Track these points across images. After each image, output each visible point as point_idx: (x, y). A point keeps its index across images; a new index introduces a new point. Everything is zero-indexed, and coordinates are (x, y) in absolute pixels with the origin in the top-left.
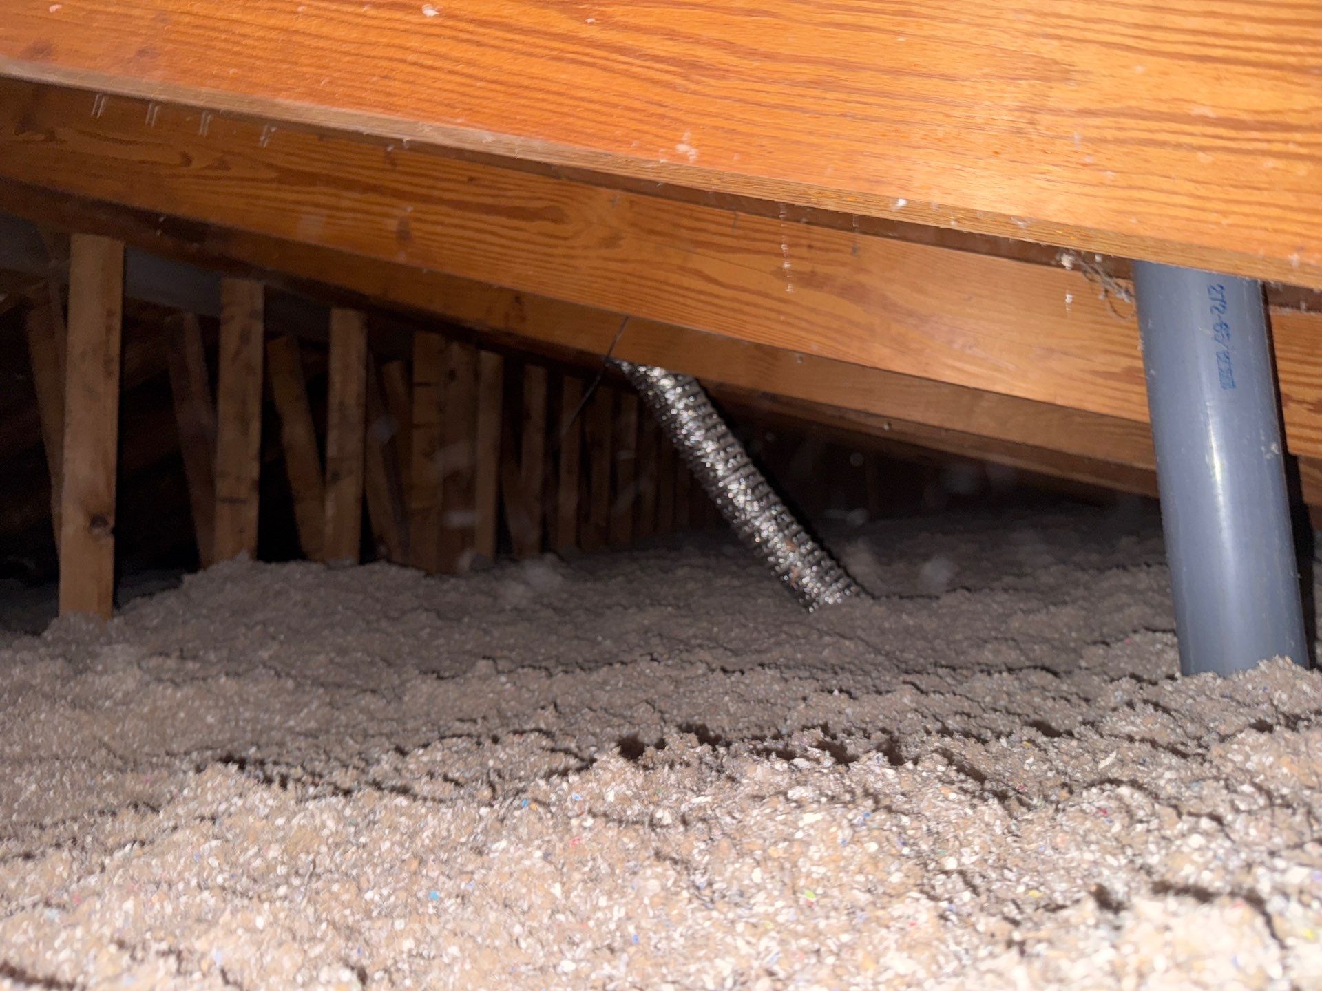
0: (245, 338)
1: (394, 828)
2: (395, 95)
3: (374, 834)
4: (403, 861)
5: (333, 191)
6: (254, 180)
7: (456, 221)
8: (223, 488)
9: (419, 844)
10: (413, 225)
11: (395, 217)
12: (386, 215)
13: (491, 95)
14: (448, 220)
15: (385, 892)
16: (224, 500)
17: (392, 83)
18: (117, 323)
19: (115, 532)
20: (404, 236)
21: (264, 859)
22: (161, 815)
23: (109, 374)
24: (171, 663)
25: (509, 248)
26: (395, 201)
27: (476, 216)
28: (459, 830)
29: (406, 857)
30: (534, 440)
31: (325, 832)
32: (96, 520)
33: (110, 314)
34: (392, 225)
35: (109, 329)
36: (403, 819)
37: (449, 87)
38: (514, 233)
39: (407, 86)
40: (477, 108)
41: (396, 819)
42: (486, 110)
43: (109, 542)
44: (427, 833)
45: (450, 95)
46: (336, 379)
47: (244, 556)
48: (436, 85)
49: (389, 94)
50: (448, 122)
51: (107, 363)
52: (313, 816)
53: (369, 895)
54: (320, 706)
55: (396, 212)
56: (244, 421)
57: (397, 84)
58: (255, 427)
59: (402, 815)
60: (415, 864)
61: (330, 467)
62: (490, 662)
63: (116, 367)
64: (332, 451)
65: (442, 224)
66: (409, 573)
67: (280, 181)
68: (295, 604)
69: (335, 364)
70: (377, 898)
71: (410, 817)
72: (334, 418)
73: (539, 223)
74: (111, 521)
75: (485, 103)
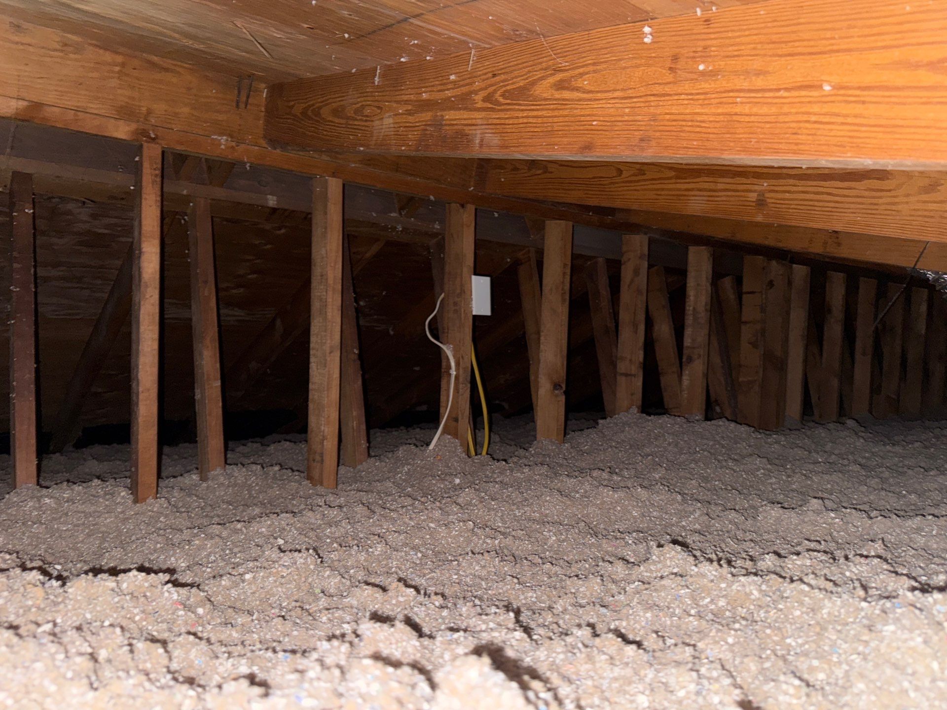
0: (636, 272)
1: (801, 603)
2: (801, 144)
3: (788, 604)
4: (810, 625)
5: (711, 179)
6: (660, 179)
7: (800, 189)
8: (622, 367)
9: (820, 615)
10: (767, 195)
11: (755, 191)
12: (751, 191)
13: (873, 135)
14: (795, 189)
15: (800, 641)
16: (622, 374)
17: (800, 137)
18: (568, 271)
19: (566, 393)
20: (761, 203)
21: (716, 604)
22: (642, 568)
23: (564, 300)
24: (605, 475)
25: (842, 202)
26: (755, 181)
27: (815, 183)
28: (848, 612)
29: (812, 622)
30: (834, 330)
31: (753, 597)
32: (556, 386)
33: (565, 265)
34: (753, 196)
35: (564, 274)
36: (807, 599)
37: (842, 133)
38: (846, 192)
39: (810, 137)
40: (862, 145)
41: (803, 598)
42: (869, 146)
43: (563, 398)
44: (825, 611)
45: (841, 139)
46: (691, 293)
47: (634, 410)
48: (832, 134)
49: (797, 144)
50: (840, 157)
51: (563, 294)
52: (744, 586)
53: (788, 641)
54: (701, 515)
55: (756, 188)
56: (635, 326)
57: (804, 137)
58: (642, 328)
59: (806, 596)
60: (818, 629)
61: (686, 352)
62: (820, 501)
63: (567, 297)
64: (687, 342)
65: (789, 192)
66: (744, 428)
67: (677, 177)
68: (669, 444)
69: (691, 283)
70: (794, 644)
71: (811, 598)
72: (689, 320)
73: (866, 182)
74: (564, 386)
75: (868, 141)
